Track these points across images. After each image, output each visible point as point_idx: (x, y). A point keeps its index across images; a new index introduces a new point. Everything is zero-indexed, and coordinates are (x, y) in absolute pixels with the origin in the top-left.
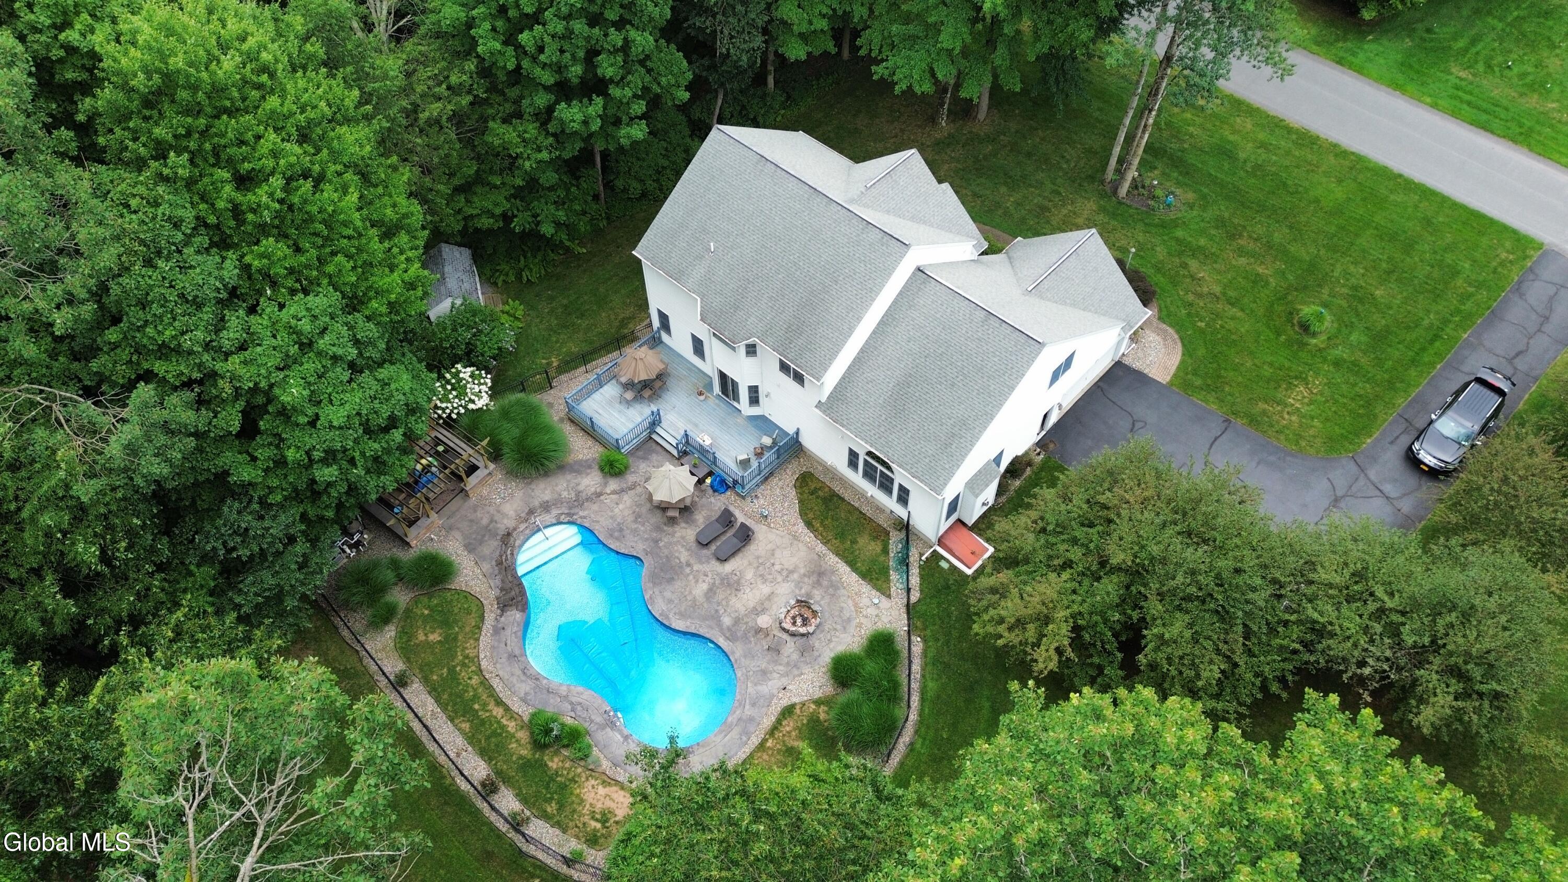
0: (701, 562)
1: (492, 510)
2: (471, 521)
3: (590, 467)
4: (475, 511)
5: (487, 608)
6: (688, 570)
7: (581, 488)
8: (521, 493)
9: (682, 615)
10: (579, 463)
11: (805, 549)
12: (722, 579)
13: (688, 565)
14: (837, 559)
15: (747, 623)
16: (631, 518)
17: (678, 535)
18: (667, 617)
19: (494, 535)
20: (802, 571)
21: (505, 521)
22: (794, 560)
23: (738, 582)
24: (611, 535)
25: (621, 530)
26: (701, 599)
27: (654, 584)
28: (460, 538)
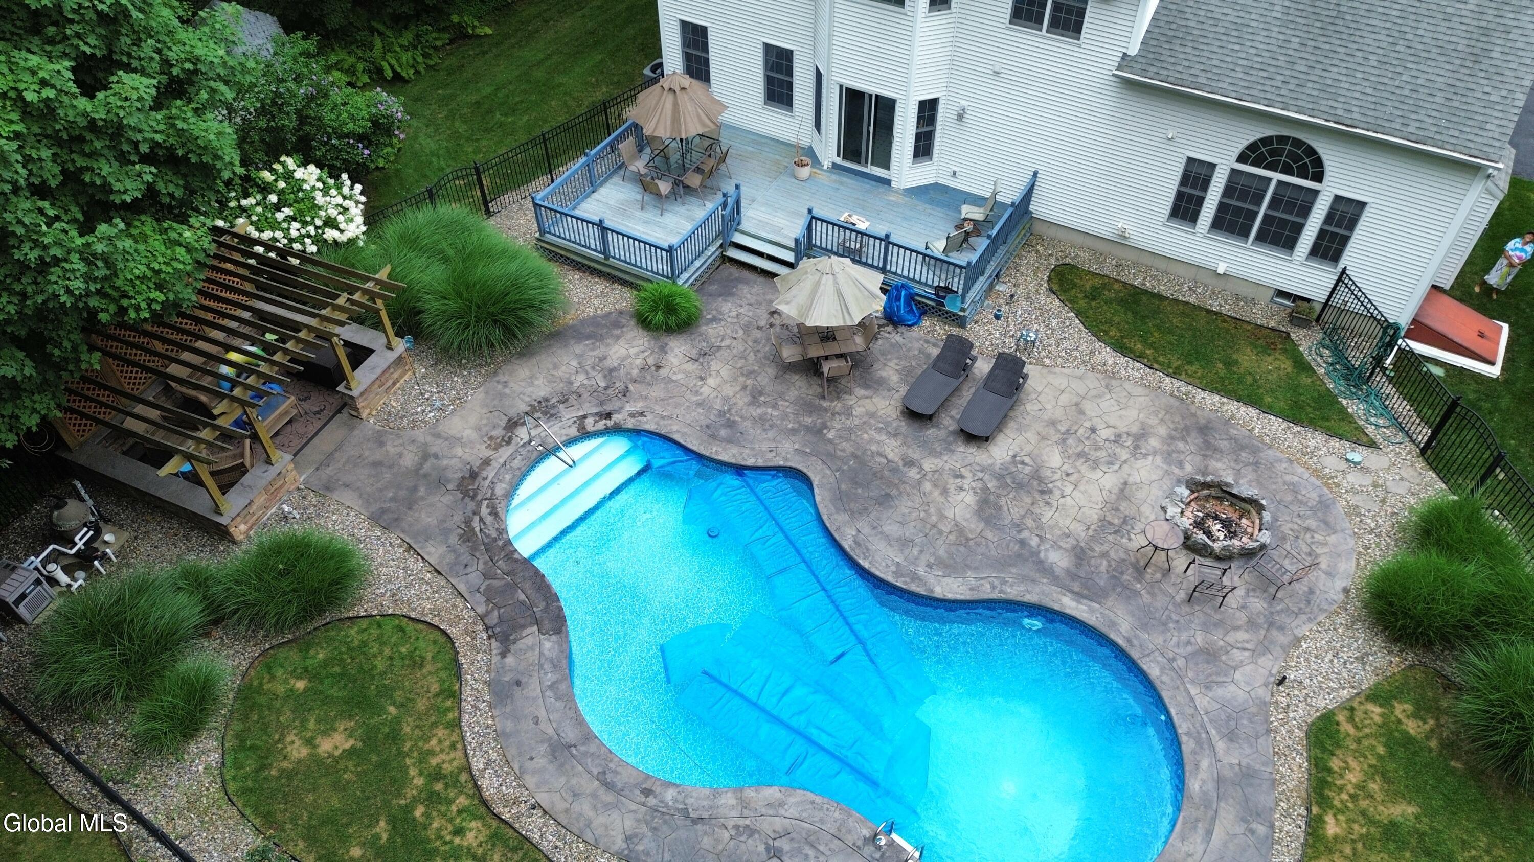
0: (933, 453)
1: (420, 434)
2: (376, 464)
3: (617, 325)
4: (381, 444)
5: (462, 642)
6: (913, 473)
7: (610, 363)
8: (480, 394)
9: (950, 567)
10: (594, 321)
11: (1139, 390)
12: (1000, 477)
13: (910, 463)
14: (1216, 398)
15: (1104, 555)
16: (742, 401)
17: (858, 411)
18: (915, 577)
19: (440, 482)
20: (1162, 431)
21: (459, 451)
22: (1132, 414)
23: (1036, 475)
24: (713, 437)
25: (731, 424)
26: (974, 526)
27: (852, 514)
28: (356, 504)
